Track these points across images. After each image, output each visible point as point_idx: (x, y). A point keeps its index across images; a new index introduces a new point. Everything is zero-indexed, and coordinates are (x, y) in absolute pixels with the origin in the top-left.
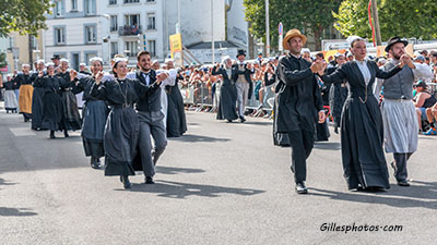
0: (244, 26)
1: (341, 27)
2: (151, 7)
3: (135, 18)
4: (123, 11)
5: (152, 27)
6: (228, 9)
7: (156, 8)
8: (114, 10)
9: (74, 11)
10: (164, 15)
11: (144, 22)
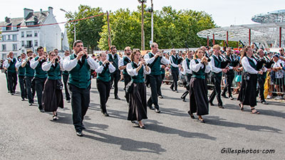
0: (68, 46)
1: (100, 46)
2: (36, 38)
3: (30, 42)
4: (26, 39)
5: (36, 45)
6: (62, 40)
7: (38, 39)
8: (23, 39)
9: (9, 39)
10: (41, 41)
11: (33, 43)
